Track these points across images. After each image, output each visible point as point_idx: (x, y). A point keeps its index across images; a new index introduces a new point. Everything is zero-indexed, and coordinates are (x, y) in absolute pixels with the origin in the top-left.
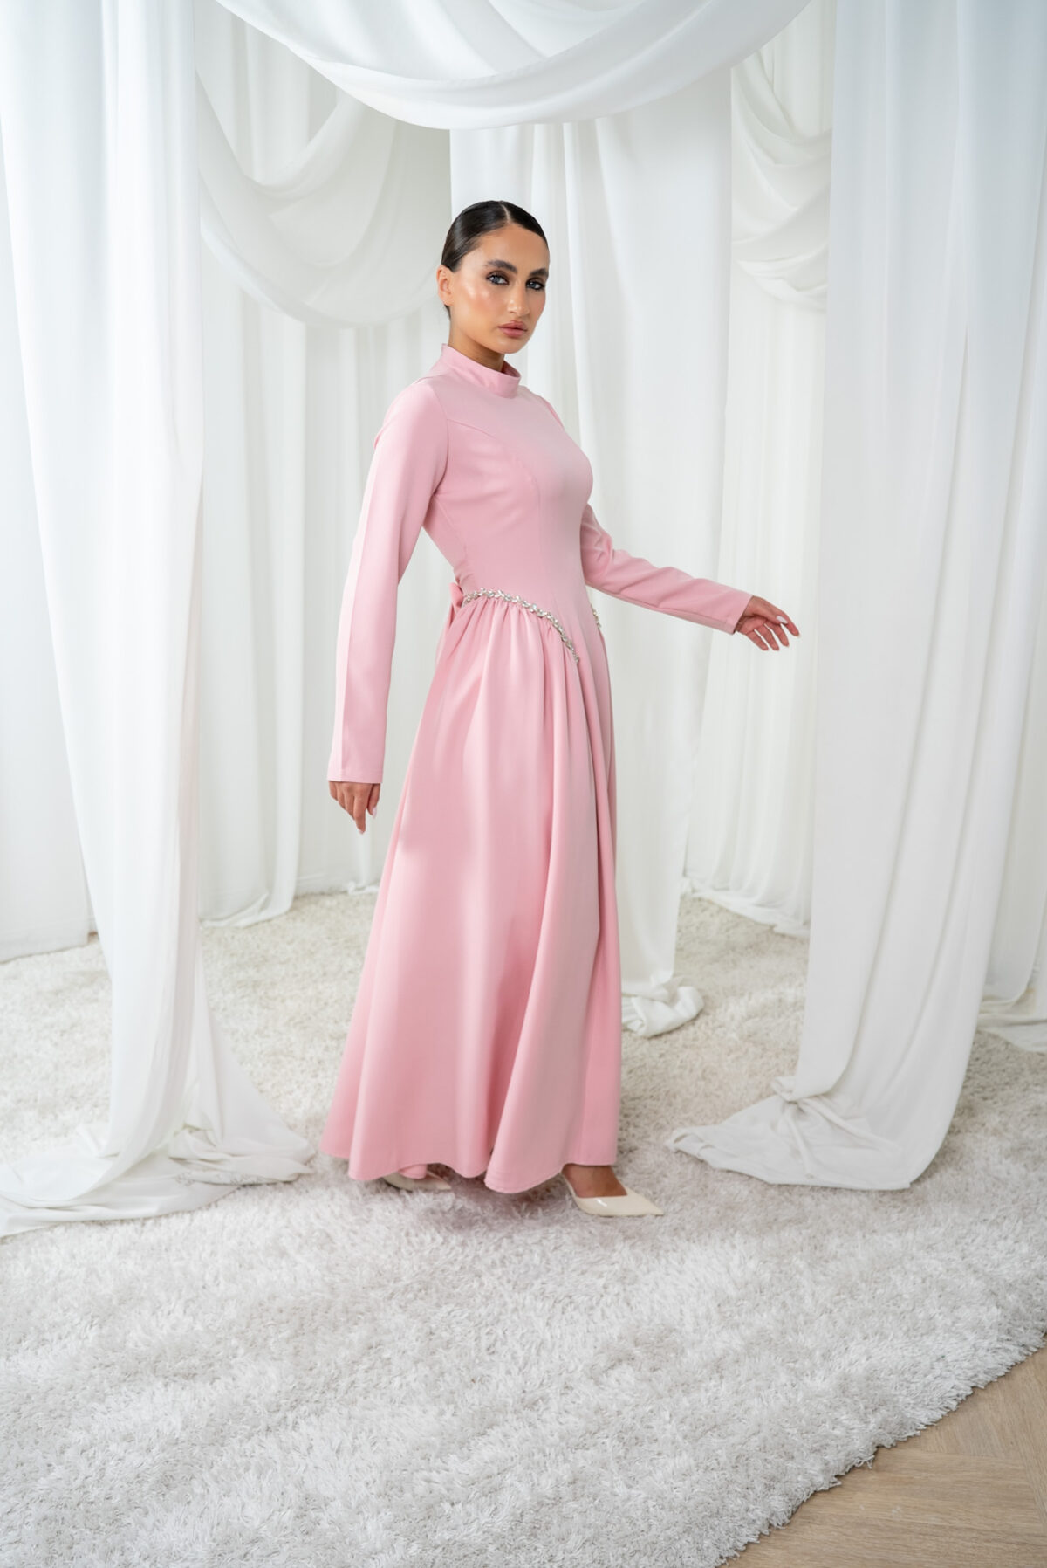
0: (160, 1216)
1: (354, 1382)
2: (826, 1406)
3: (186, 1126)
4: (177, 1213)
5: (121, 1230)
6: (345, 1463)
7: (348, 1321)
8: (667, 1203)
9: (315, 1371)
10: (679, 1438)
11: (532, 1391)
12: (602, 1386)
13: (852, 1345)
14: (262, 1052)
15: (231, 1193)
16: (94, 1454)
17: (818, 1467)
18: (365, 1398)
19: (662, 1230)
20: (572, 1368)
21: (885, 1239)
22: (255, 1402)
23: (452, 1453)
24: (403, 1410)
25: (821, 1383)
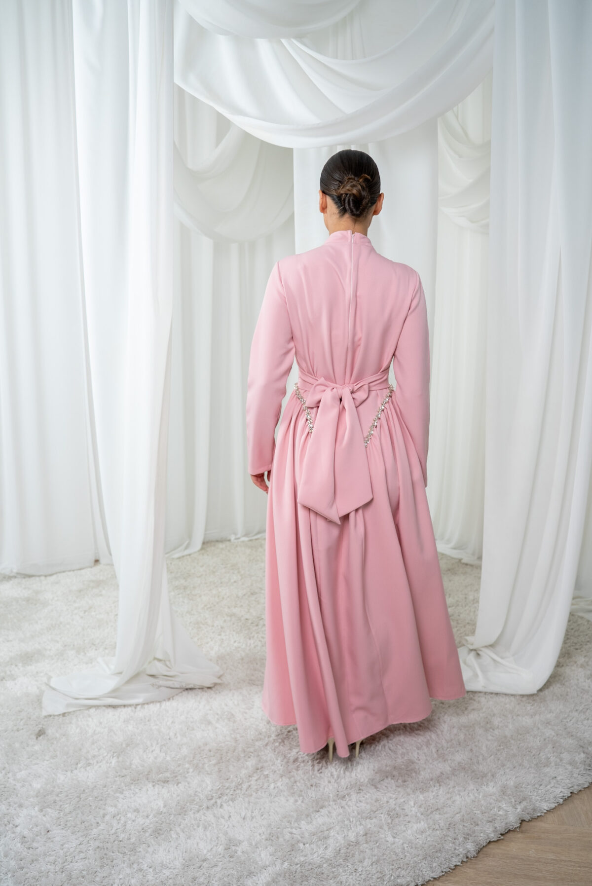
0: (144, 704)
1: (250, 786)
2: (494, 800)
3: (155, 659)
4: (153, 702)
5: (124, 710)
6: (248, 824)
7: (245, 756)
9: (229, 780)
10: (419, 814)
11: (342, 791)
12: (378, 789)
13: (507, 771)
14: (191, 623)
15: (180, 693)
16: (120, 818)
17: (491, 829)
18: (256, 793)
20: (362, 780)
21: (524, 719)
22: (200, 795)
23: (302, 820)
24: (276, 799)
25: (492, 789)
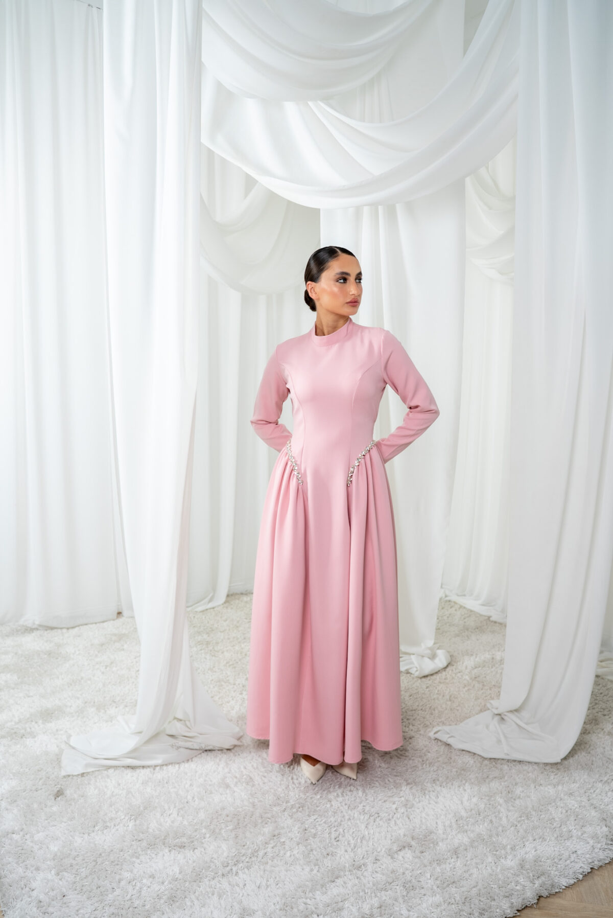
0: (163, 765)
1: (266, 853)
2: (512, 874)
3: (175, 718)
4: (172, 763)
5: (143, 771)
6: (263, 893)
7: (262, 822)
8: (430, 766)
9: (246, 847)
10: (435, 887)
11: (358, 861)
12: (395, 860)
13: (527, 844)
14: (212, 680)
15: (199, 754)
16: (136, 883)
17: (508, 905)
18: (272, 861)
19: (427, 780)
20: (379, 850)
21: (546, 789)
22: (216, 861)
23: (317, 890)
24: (292, 868)
25: (510, 862)
